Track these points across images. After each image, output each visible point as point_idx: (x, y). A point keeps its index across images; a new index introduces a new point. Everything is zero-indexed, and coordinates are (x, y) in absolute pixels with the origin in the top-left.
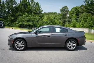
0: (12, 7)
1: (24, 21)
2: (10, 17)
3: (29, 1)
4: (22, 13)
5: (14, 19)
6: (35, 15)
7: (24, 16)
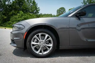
1: (19, 21)
2: (1, 15)
4: (16, 12)
5: (6, 19)
7: (19, 15)
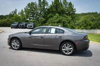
0: (44, 8)
1: (54, 23)
3: (62, 2)
5: (45, 21)
6: (66, 16)
7: (55, 17)
